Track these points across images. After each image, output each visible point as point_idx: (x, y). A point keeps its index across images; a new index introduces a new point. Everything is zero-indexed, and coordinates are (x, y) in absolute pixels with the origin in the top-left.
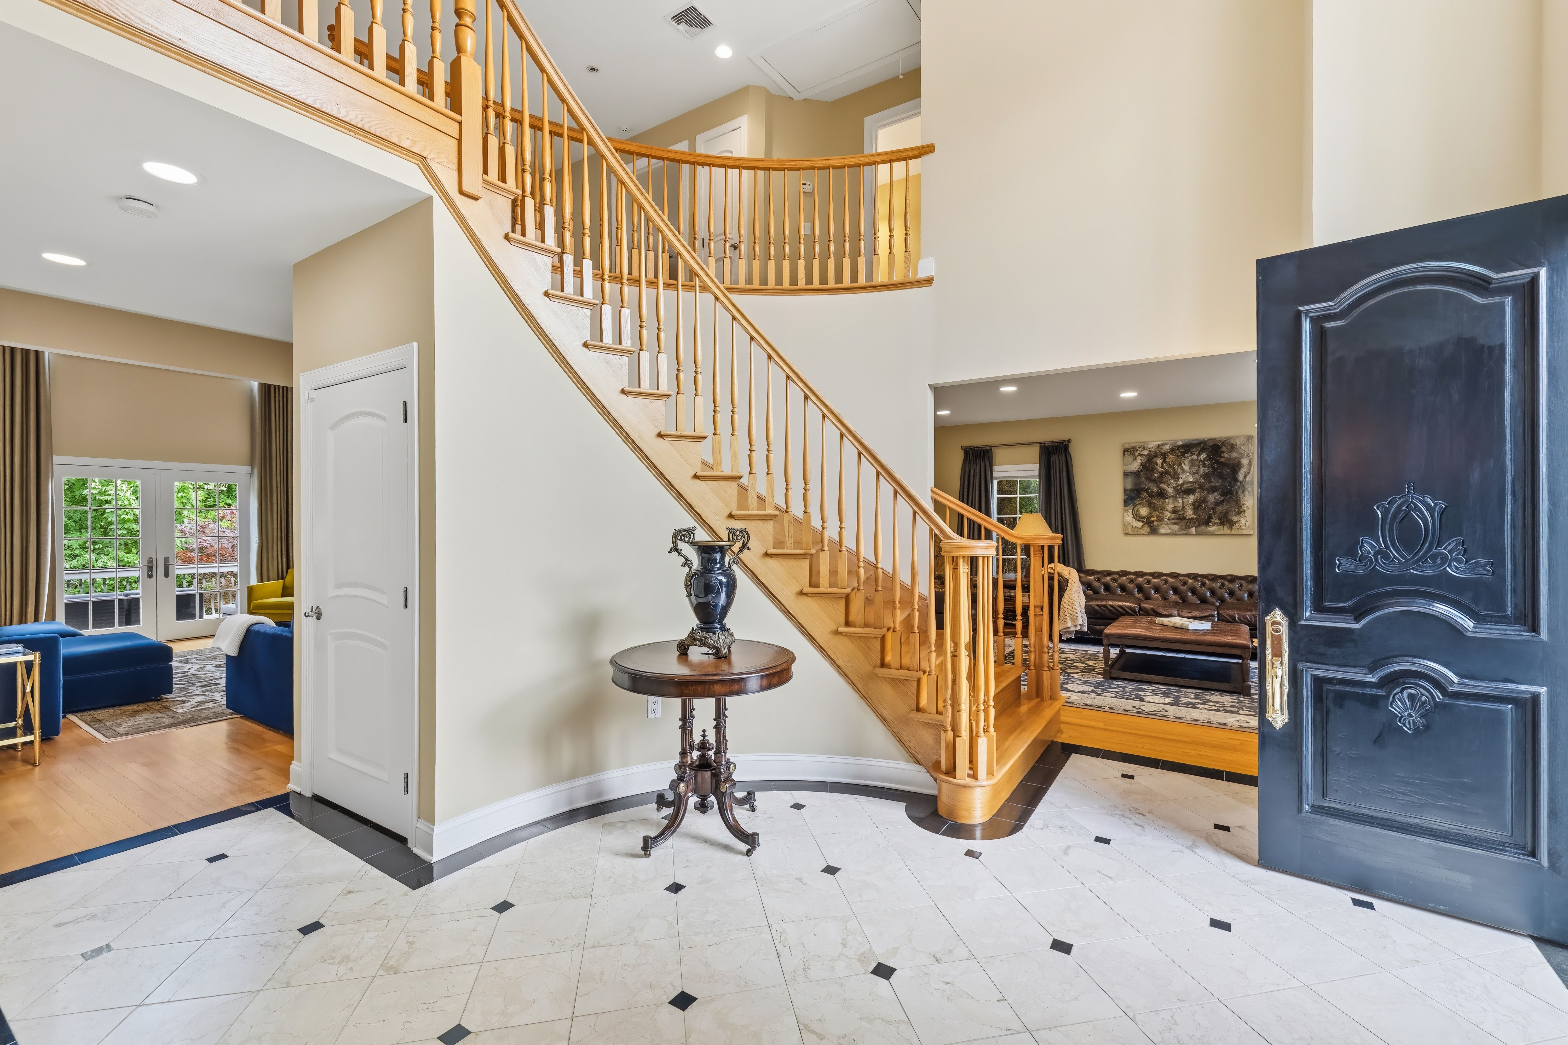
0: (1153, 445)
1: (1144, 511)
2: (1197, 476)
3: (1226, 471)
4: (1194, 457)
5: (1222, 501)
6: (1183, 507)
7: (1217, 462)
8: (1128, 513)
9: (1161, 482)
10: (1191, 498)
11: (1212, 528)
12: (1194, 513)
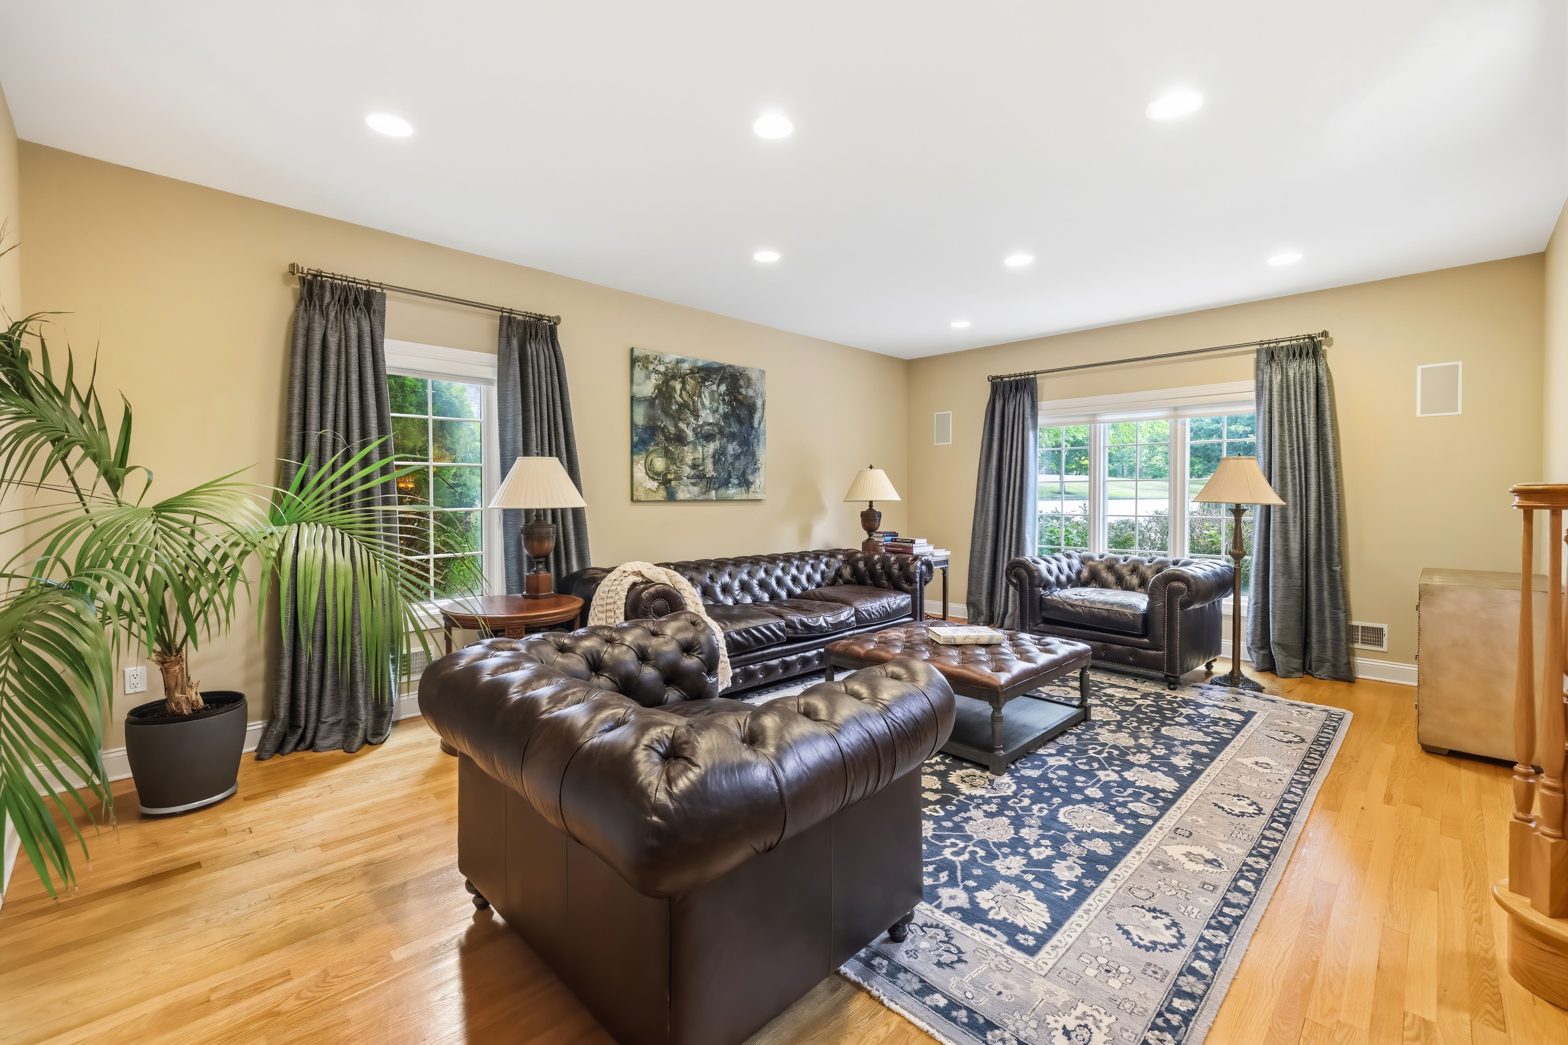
0: (670, 357)
1: (660, 464)
2: (717, 416)
3: (743, 413)
4: (714, 387)
5: (740, 455)
6: (703, 459)
7: (736, 399)
8: (639, 466)
9: (680, 420)
10: (712, 447)
11: (732, 492)
12: (715, 470)
